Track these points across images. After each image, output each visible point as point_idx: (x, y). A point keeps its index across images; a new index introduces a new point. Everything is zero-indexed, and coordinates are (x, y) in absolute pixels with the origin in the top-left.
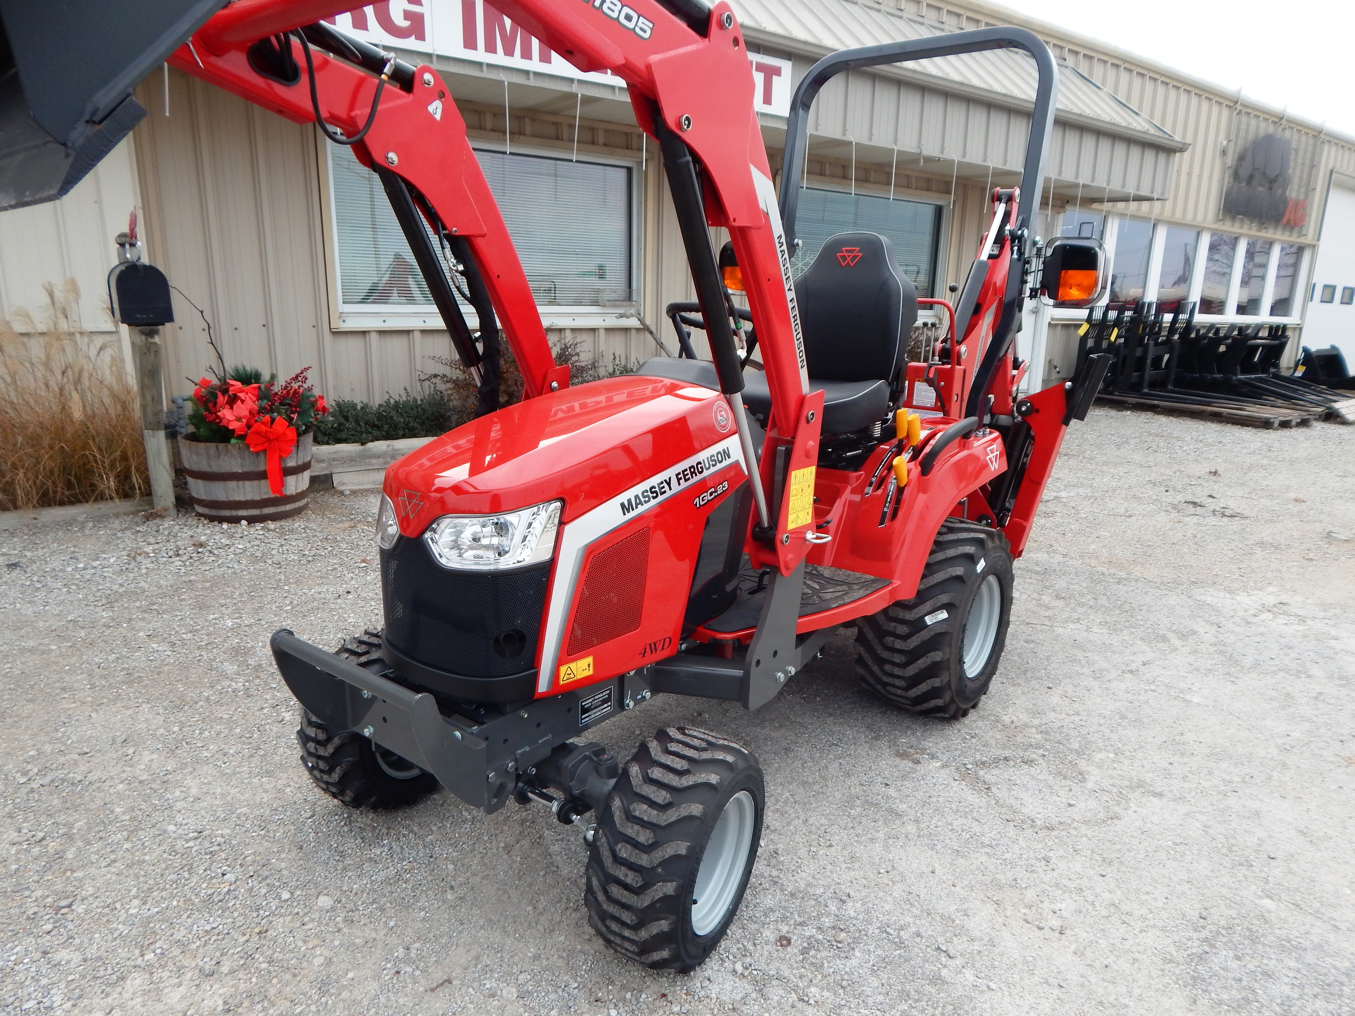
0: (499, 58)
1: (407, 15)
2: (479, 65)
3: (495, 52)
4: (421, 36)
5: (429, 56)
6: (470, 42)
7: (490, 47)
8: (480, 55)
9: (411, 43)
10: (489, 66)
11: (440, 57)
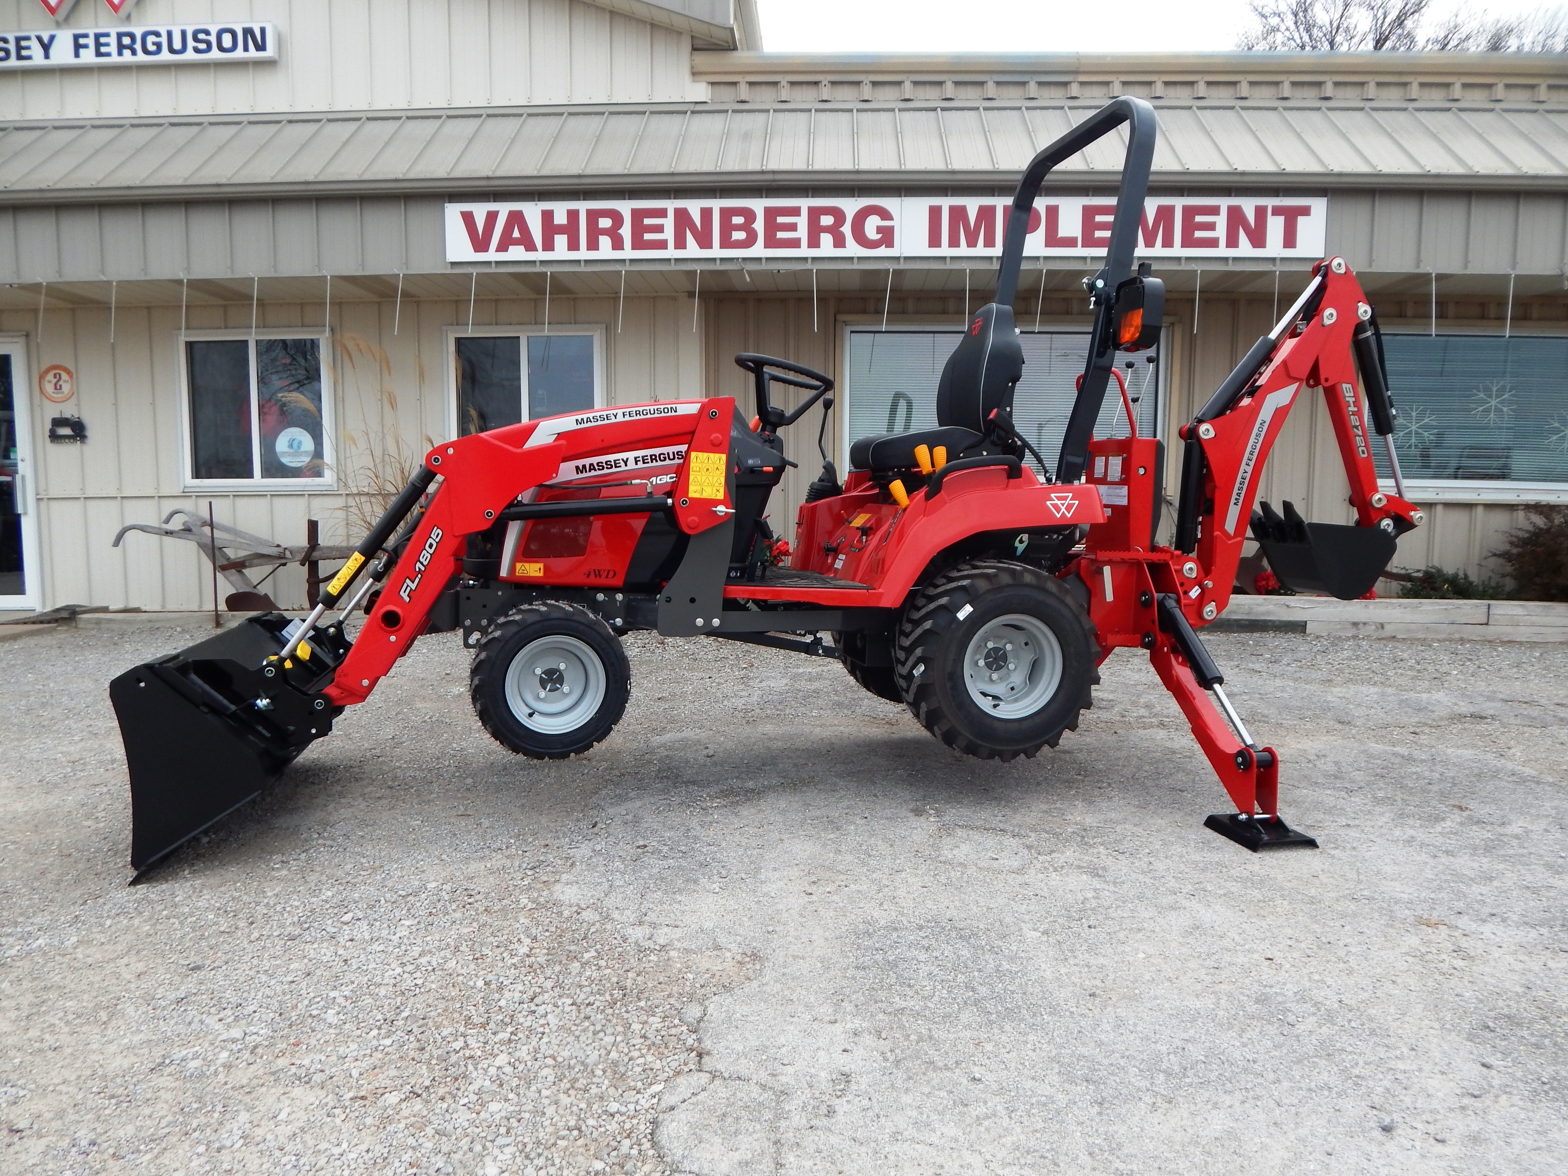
0: (964, 250)
1: (879, 230)
2: (943, 259)
3: (958, 246)
4: (890, 244)
5: (897, 259)
6: (934, 241)
7: (954, 242)
8: (945, 250)
9: (882, 251)
10: (952, 258)
11: (906, 258)
